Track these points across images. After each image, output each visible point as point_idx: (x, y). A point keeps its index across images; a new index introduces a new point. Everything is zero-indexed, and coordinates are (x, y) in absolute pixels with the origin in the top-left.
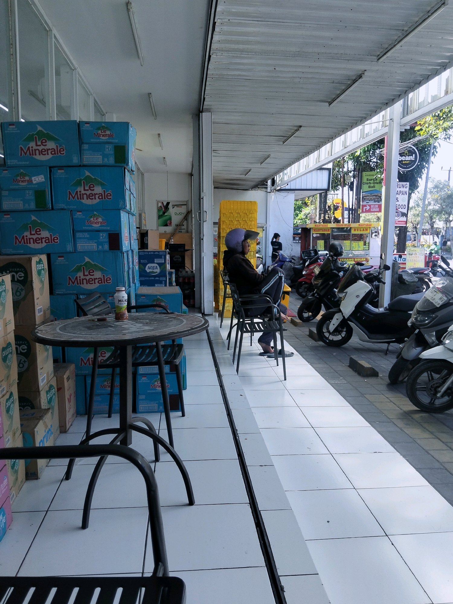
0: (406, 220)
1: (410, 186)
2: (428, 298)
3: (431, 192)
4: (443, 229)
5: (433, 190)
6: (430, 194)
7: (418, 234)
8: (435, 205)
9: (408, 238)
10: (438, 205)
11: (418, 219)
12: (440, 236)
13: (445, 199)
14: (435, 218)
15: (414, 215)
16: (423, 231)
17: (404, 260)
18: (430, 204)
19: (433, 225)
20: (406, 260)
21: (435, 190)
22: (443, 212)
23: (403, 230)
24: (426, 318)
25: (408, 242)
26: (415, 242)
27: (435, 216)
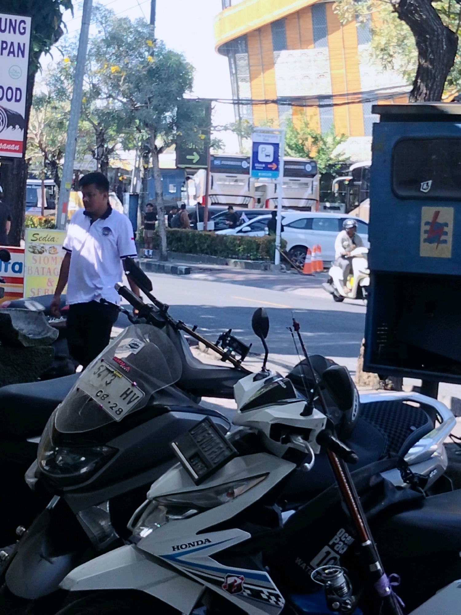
0: (22, 140)
1: (35, 27)
2: (87, 393)
3: (99, 56)
4: (137, 175)
5: (105, 49)
6: (97, 61)
7: (62, 187)
8: (110, 96)
9: (29, 198)
10: (120, 98)
11: (60, 138)
12: (127, 196)
13: (140, 79)
14: (112, 138)
15: (49, 125)
16: (77, 176)
17: (17, 268)
18: (96, 92)
19: (107, 159)
20: (25, 269)
21: (112, 50)
22: (137, 121)
23: (15, 172)
24: (83, 459)
25: (31, 209)
26: (52, 211)
27: (111, 132)
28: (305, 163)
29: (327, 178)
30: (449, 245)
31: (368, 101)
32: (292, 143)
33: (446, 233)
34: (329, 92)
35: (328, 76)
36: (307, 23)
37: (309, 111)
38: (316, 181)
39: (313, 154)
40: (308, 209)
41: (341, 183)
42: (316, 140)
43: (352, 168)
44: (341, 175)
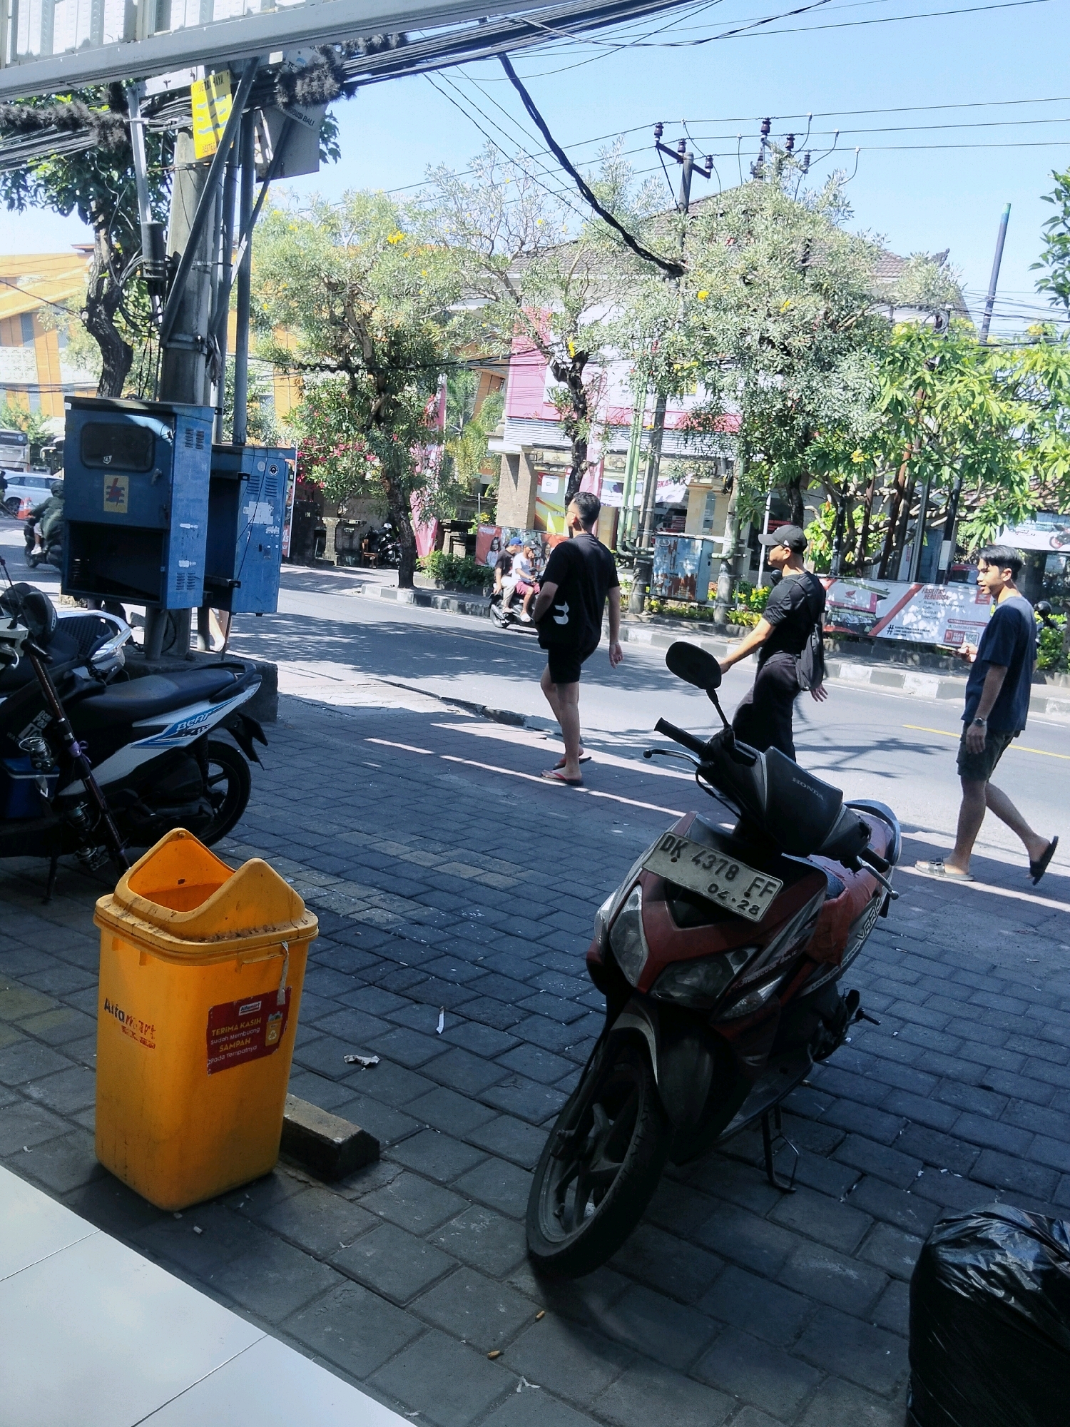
28: (17, 435)
29: (35, 448)
30: (126, 504)
31: (66, 391)
32: (7, 419)
33: (123, 495)
34: (36, 382)
35: (35, 369)
36: (18, 327)
37: (20, 395)
38: (27, 449)
39: (24, 428)
40: (21, 470)
41: (47, 452)
42: (26, 418)
43: (55, 441)
44: (46, 445)
